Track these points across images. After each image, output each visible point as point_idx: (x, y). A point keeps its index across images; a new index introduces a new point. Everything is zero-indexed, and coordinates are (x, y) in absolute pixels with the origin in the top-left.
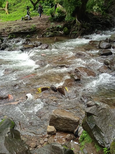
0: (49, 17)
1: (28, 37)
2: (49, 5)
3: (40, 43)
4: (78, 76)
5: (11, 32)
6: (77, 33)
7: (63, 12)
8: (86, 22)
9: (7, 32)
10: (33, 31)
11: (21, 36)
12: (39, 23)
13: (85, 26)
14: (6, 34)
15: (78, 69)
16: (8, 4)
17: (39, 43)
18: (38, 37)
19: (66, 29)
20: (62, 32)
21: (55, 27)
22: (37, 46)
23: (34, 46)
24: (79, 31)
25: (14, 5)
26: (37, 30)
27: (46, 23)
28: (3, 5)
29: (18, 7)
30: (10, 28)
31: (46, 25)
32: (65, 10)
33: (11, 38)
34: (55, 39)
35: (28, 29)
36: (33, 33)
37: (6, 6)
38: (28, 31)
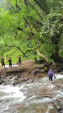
0: (33, 60)
1: (18, 75)
2: (33, 54)
3: (28, 79)
4: (60, 106)
5: (7, 72)
6: (54, 71)
7: (43, 57)
8: (59, 63)
9: (4, 72)
10: (22, 70)
11: (14, 74)
12: (27, 65)
13: (60, 66)
14: (4, 73)
15: (59, 99)
16: (7, 54)
17: (26, 78)
18: (26, 74)
19: (46, 68)
20: (43, 70)
21: (38, 67)
22: (25, 81)
23: (23, 81)
24: (56, 69)
25: (11, 55)
26: (25, 70)
27: (32, 65)
28: (4, 55)
29: (13, 56)
30: (7, 69)
31: (31, 66)
32: (44, 56)
33: (6, 76)
34: (38, 75)
35: (19, 69)
36: (22, 72)
37: (6, 56)
38: (19, 70)
